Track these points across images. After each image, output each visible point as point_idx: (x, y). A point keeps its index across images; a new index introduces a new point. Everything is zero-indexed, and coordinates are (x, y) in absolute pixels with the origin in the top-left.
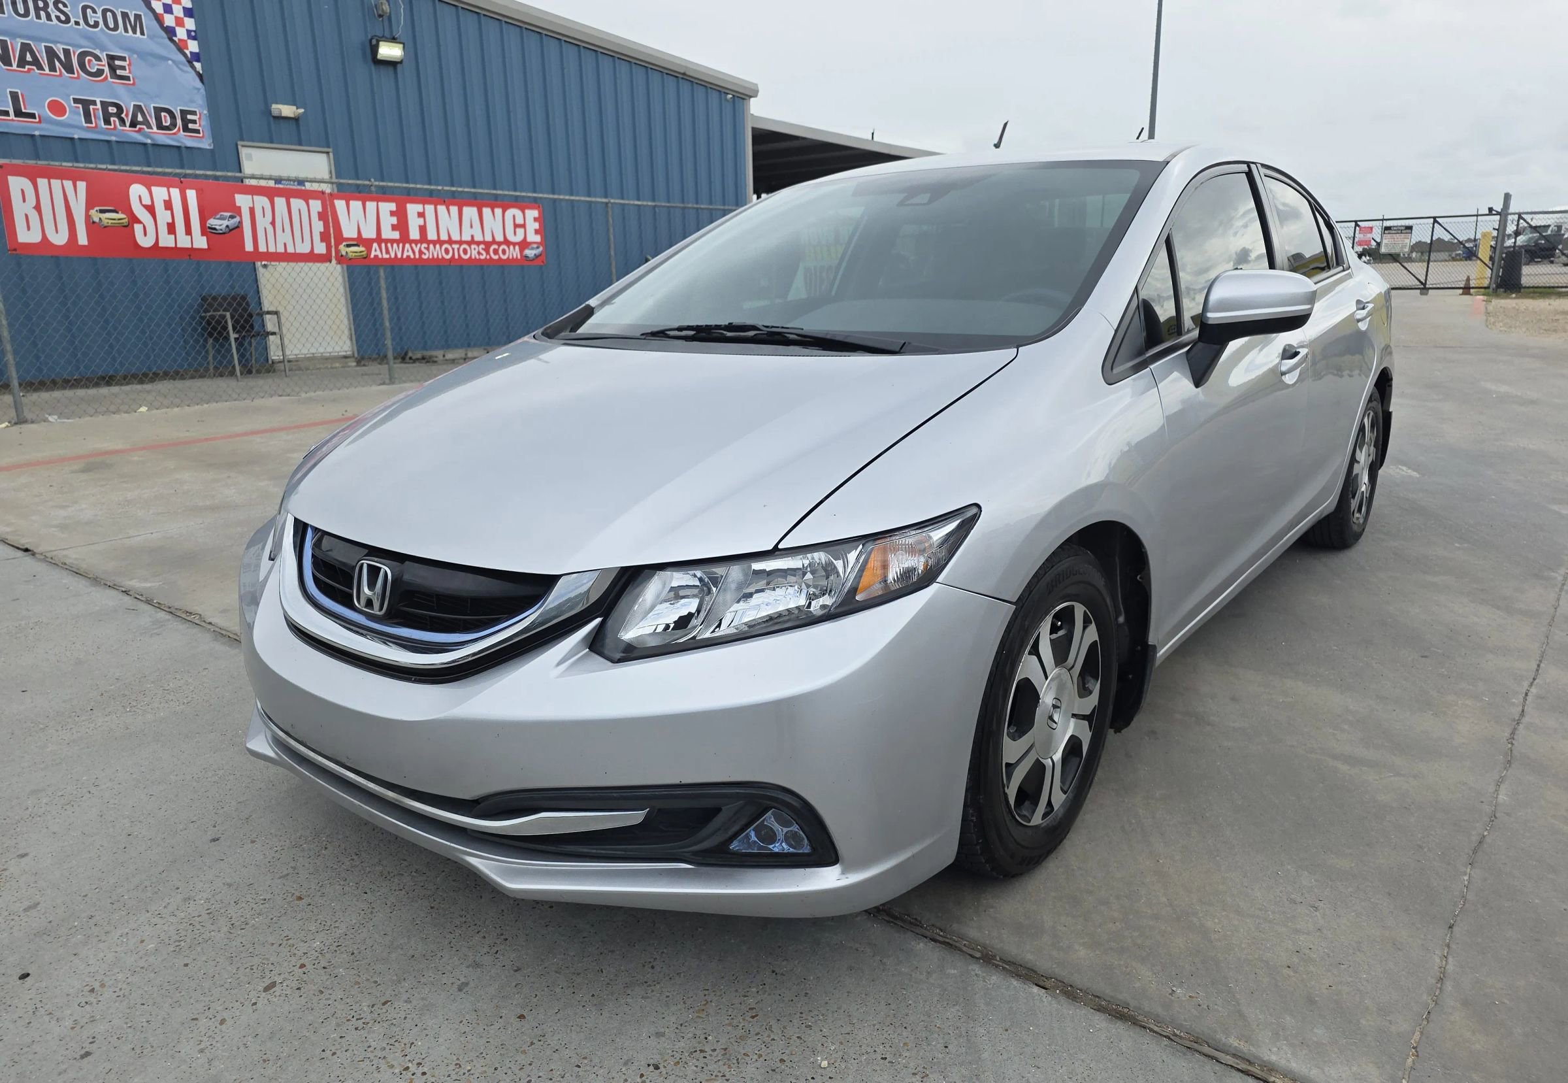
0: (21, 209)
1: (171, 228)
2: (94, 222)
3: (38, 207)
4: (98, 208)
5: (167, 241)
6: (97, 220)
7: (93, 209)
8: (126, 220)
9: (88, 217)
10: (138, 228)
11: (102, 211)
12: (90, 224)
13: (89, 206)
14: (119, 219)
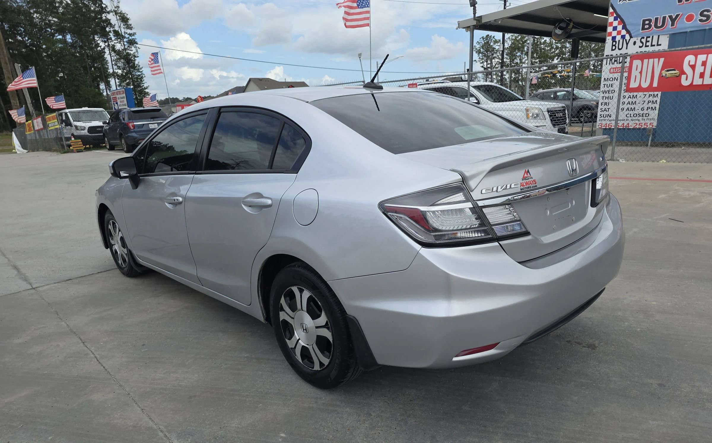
0: (635, 73)
1: (702, 75)
2: (662, 76)
3: (641, 73)
4: (666, 70)
5: (698, 81)
6: (664, 75)
7: (664, 70)
8: (679, 74)
9: (661, 73)
10: (683, 77)
11: (668, 71)
12: (661, 76)
13: (662, 69)
14: (675, 74)
